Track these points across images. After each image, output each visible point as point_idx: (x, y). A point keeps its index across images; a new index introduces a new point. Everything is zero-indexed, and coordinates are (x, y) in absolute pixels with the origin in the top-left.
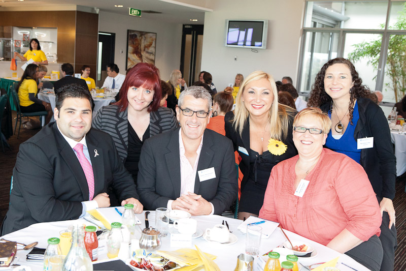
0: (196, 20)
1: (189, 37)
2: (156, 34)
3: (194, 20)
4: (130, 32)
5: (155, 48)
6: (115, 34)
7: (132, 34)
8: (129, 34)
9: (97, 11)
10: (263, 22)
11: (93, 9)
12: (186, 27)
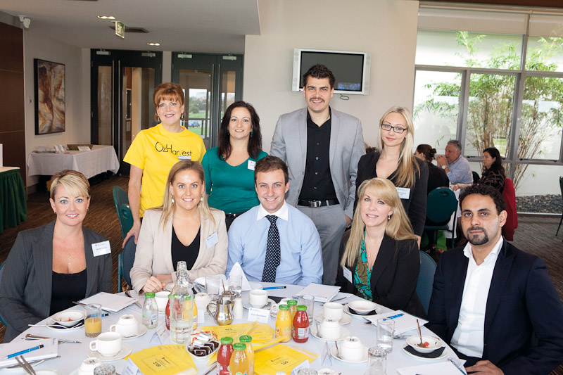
2: (64, 65)
3: (152, 44)
4: (39, 63)
5: (65, 90)
7: (42, 66)
8: (38, 66)
9: (26, 23)
10: (363, 55)
11: (16, 19)
12: (98, 53)
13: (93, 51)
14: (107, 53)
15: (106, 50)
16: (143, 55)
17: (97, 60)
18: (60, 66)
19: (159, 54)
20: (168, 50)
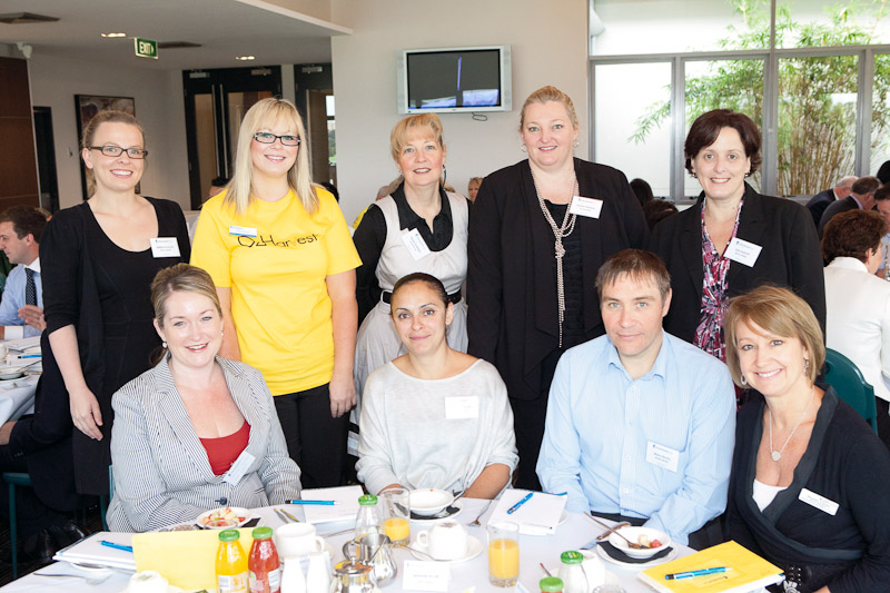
0: (251, 58)
1: (204, 102)
2: (131, 98)
3: (244, 58)
4: (83, 100)
6: (49, 109)
7: (88, 104)
8: (82, 105)
9: (27, 52)
10: (499, 50)
11: (12, 47)
12: (192, 76)
13: (186, 73)
14: (204, 75)
15: (204, 71)
16: (254, 72)
17: (192, 86)
18: (123, 101)
19: (276, 70)
20: (288, 63)
